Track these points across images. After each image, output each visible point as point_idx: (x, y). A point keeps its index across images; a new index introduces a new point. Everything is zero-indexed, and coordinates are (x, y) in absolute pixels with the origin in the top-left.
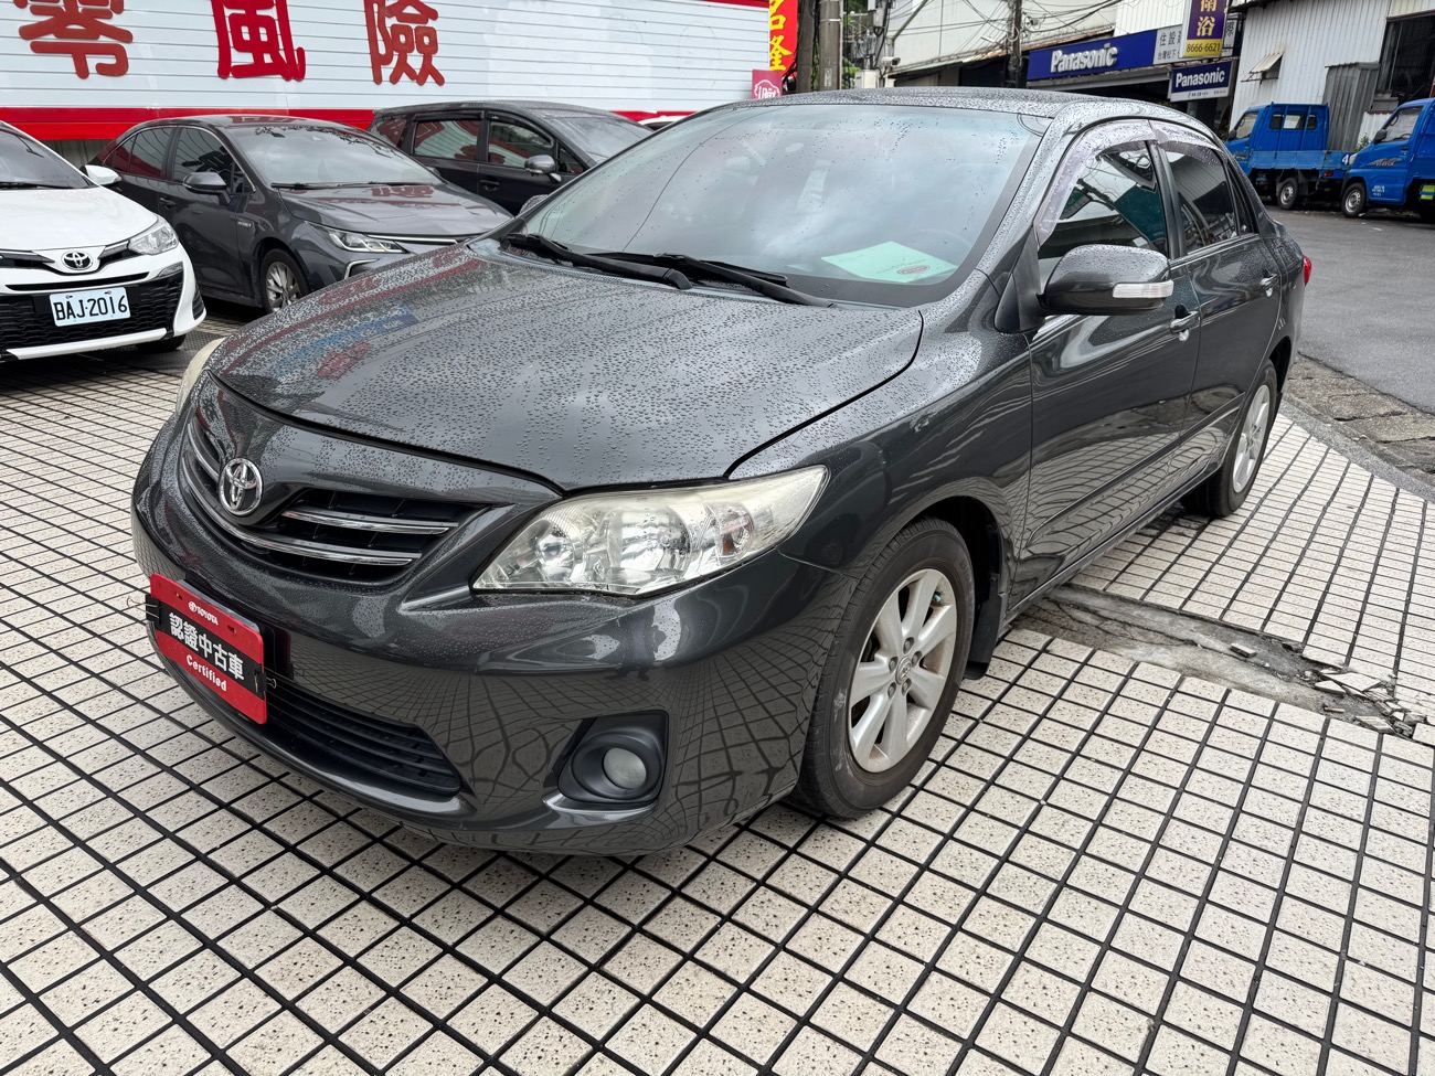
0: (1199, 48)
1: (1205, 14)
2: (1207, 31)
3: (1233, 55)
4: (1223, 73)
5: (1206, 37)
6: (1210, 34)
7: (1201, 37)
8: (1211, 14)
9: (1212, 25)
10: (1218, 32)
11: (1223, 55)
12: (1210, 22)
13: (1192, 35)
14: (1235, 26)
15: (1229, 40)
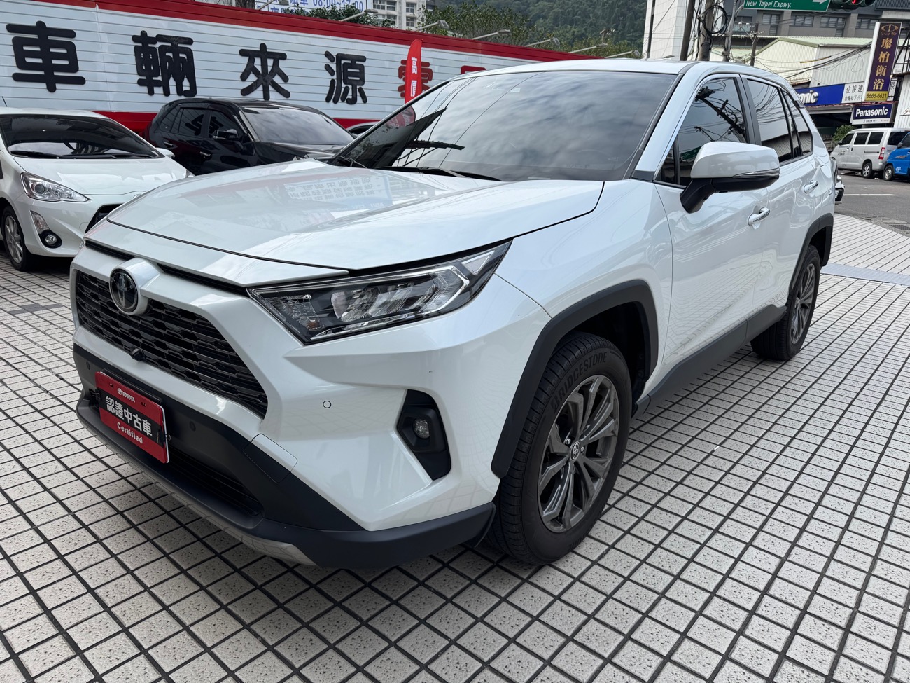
0: (874, 96)
1: (878, 77)
3: (894, 100)
4: (887, 110)
5: (879, 90)
6: (881, 88)
7: (875, 90)
8: (882, 77)
10: (886, 88)
11: (888, 100)
12: (881, 82)
13: (870, 88)
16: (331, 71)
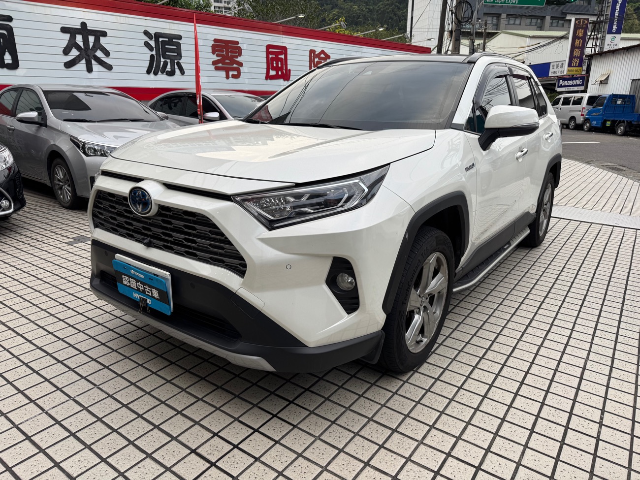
0: (573, 71)
1: (575, 57)
2: (576, 64)
3: (586, 73)
4: (581, 80)
5: (576, 66)
6: (577, 65)
7: (573, 67)
8: (578, 58)
9: (578, 62)
10: (580, 65)
11: (582, 73)
12: (577, 61)
13: (570, 65)
14: (587, 62)
15: (585, 68)
16: (150, 48)
